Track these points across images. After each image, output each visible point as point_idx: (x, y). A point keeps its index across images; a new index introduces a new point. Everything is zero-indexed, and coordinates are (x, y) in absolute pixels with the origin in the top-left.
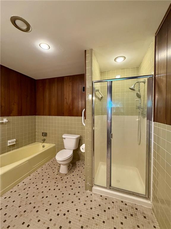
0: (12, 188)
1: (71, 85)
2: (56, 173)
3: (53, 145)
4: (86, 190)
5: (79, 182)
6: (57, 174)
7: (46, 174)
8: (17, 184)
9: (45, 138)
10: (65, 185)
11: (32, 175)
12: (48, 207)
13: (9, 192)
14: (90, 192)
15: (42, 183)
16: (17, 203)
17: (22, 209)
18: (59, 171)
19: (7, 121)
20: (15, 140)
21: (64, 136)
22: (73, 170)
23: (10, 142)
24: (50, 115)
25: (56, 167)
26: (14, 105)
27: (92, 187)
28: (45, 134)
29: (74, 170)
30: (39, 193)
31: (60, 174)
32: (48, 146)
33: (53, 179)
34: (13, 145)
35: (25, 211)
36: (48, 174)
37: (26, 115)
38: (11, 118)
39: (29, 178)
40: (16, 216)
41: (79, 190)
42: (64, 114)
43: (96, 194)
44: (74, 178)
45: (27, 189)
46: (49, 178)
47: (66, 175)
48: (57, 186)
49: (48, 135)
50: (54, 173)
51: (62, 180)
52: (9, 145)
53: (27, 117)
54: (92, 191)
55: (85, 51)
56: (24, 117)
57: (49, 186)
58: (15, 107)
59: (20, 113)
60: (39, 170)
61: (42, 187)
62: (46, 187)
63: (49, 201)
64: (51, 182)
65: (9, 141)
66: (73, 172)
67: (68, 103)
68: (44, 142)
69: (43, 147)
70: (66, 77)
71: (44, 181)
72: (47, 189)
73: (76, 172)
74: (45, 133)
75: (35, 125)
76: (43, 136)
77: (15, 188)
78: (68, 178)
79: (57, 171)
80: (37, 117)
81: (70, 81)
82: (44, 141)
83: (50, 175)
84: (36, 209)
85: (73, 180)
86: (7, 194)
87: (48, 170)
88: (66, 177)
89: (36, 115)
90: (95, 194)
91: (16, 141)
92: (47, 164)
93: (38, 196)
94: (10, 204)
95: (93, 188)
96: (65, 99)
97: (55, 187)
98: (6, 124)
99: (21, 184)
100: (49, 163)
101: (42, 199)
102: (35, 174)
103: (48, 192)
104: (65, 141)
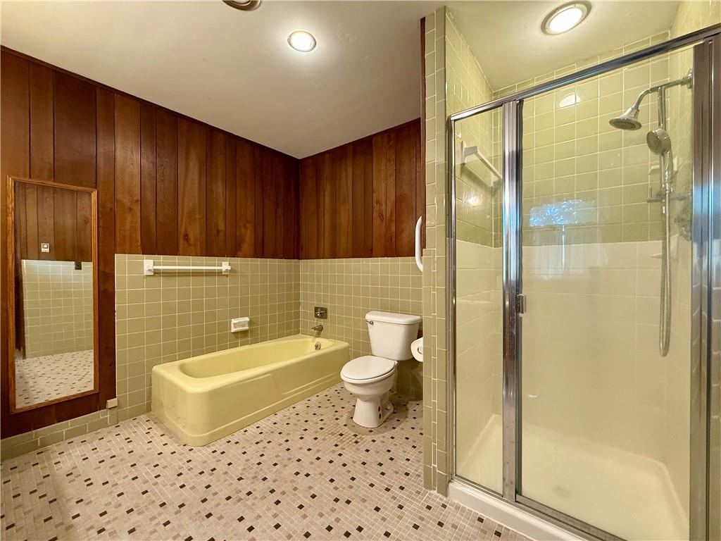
0: (232, 434)
2: (343, 421)
3: (344, 344)
5: (408, 460)
6: (345, 425)
7: (315, 419)
8: (243, 427)
9: (321, 322)
10: (363, 456)
11: (280, 414)
12: (306, 501)
13: (224, 440)
14: (441, 496)
15: (302, 438)
16: (236, 471)
18: (352, 418)
19: (229, 268)
20: (247, 319)
21: (369, 317)
22: (394, 422)
23: (238, 323)
24: (334, 255)
25: (346, 406)
26: (245, 227)
27: (450, 481)
28: (322, 313)
31: (355, 425)
32: (328, 345)
33: (333, 434)
34: (244, 333)
35: (249, 493)
36: (322, 420)
37: (274, 256)
38: (238, 261)
39: (273, 418)
40: (229, 498)
41: (404, 481)
44: (396, 445)
45: (264, 444)
46: (322, 429)
47: (371, 431)
48: (340, 455)
49: (329, 314)
50: (337, 419)
51: (357, 442)
52: (233, 330)
53: (277, 262)
54: (446, 496)
55: (423, 20)
56: (268, 261)
57: (318, 451)
58: (248, 235)
59: (260, 251)
60: (300, 406)
61: (301, 448)
62: (309, 450)
63: (310, 488)
64: (324, 439)
65: (234, 321)
66: (394, 428)
67: (384, 214)
68: (318, 335)
69: (317, 347)
70: (379, 137)
71: (306, 435)
72: (312, 456)
73: (402, 429)
74: (322, 309)
75: (297, 287)
76: (316, 316)
77: (238, 436)
78: (374, 441)
79: (345, 416)
80: (302, 262)
81: (390, 147)
82: (319, 330)
83: (324, 424)
84: (275, 497)
85: (389, 451)
86: (220, 445)
87: (322, 411)
88: (369, 438)
89: (299, 258)
90: (457, 507)
91: (250, 323)
92: (322, 394)
93: (285, 466)
94: (222, 467)
95: (451, 485)
96: (375, 204)
97: (335, 457)
98: (227, 276)
99: (252, 429)
100: (326, 393)
101: (295, 478)
102: (287, 413)
103: (312, 463)
104: (372, 330)
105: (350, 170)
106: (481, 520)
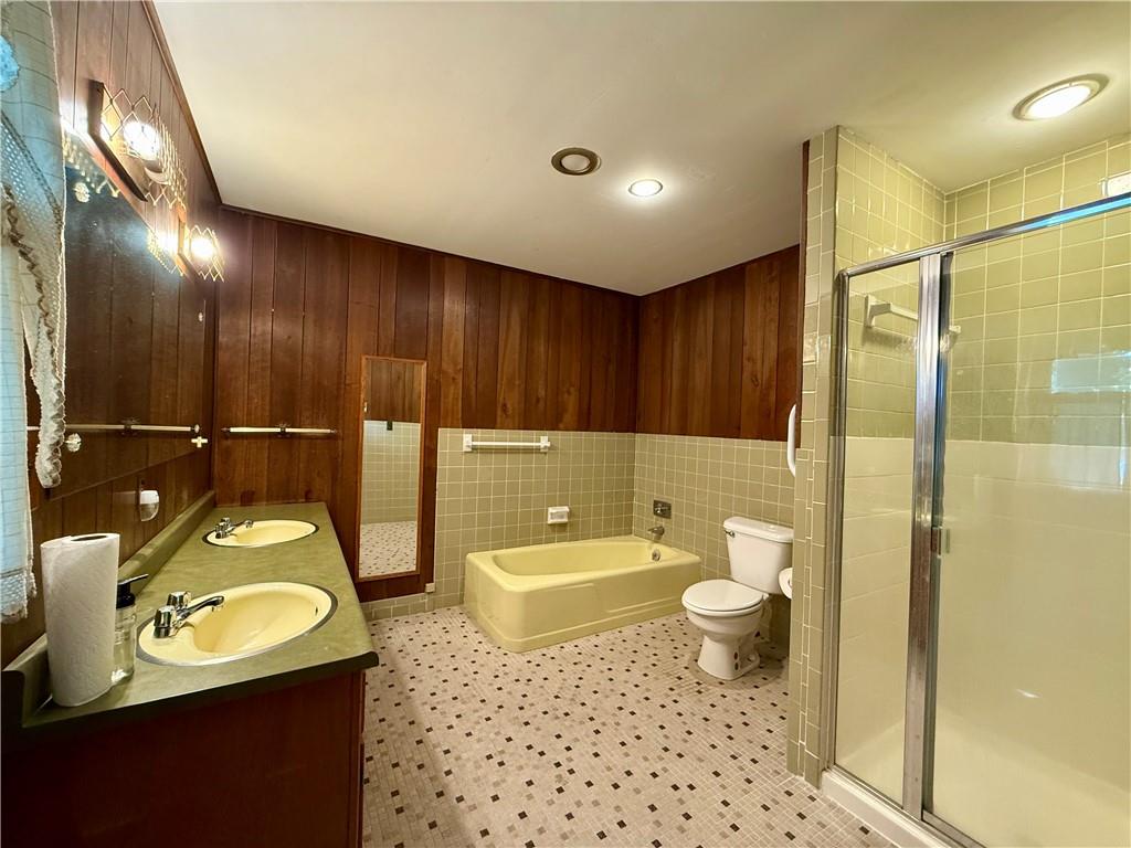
0: (547, 647)
1: (777, 294)
2: (685, 660)
3: (693, 558)
4: (793, 768)
5: (769, 731)
6: (686, 668)
7: (646, 651)
8: (560, 641)
9: (663, 522)
10: (706, 711)
11: (603, 636)
12: (630, 740)
13: (539, 652)
14: (809, 785)
15: (628, 670)
16: (553, 687)
17: (563, 705)
18: (696, 661)
19: (548, 445)
20: (566, 509)
21: (729, 525)
22: (759, 680)
23: (556, 513)
24: (683, 431)
25: (690, 643)
26: (569, 393)
27: (824, 770)
28: (663, 510)
29: (765, 684)
30: (612, 690)
31: (699, 671)
32: (671, 556)
33: (668, 675)
34: (562, 526)
35: (567, 714)
36: (655, 655)
37: (602, 429)
38: (559, 435)
39: (594, 640)
40: (545, 713)
41: (760, 754)
42: (739, 428)
43: (840, 811)
44: (755, 708)
45: (584, 666)
46: (654, 665)
47: (721, 683)
48: (675, 701)
49: (673, 513)
50: (676, 658)
51: (700, 692)
52: (550, 521)
53: (606, 436)
54: (818, 788)
55: (806, 145)
56: (595, 436)
57: (648, 690)
58: (571, 402)
59: (585, 423)
60: (629, 631)
61: (626, 682)
62: (637, 686)
63: (636, 728)
64: (656, 679)
65: (551, 510)
66: (756, 687)
67: (759, 376)
68: (657, 540)
69: (655, 556)
70: (755, 264)
71: (633, 667)
72: (639, 694)
73: (769, 691)
74: (664, 504)
75: (631, 471)
76: (655, 513)
77: (553, 651)
78: (724, 696)
79: (687, 657)
80: (639, 437)
81: (772, 281)
82: (659, 534)
83: (659, 660)
84: (595, 725)
85: (744, 714)
86: (535, 656)
87: (657, 643)
88: (719, 691)
89: (634, 432)
90: (832, 806)
91: (570, 515)
92: (658, 622)
93: (607, 697)
94: (537, 681)
95: (825, 774)
96: (745, 362)
97: (669, 702)
98: (545, 453)
99: (569, 647)
100: (665, 622)
101: (618, 712)
102: (611, 637)
103: (639, 702)
104: (732, 544)
105: (710, 312)
106: (865, 831)
